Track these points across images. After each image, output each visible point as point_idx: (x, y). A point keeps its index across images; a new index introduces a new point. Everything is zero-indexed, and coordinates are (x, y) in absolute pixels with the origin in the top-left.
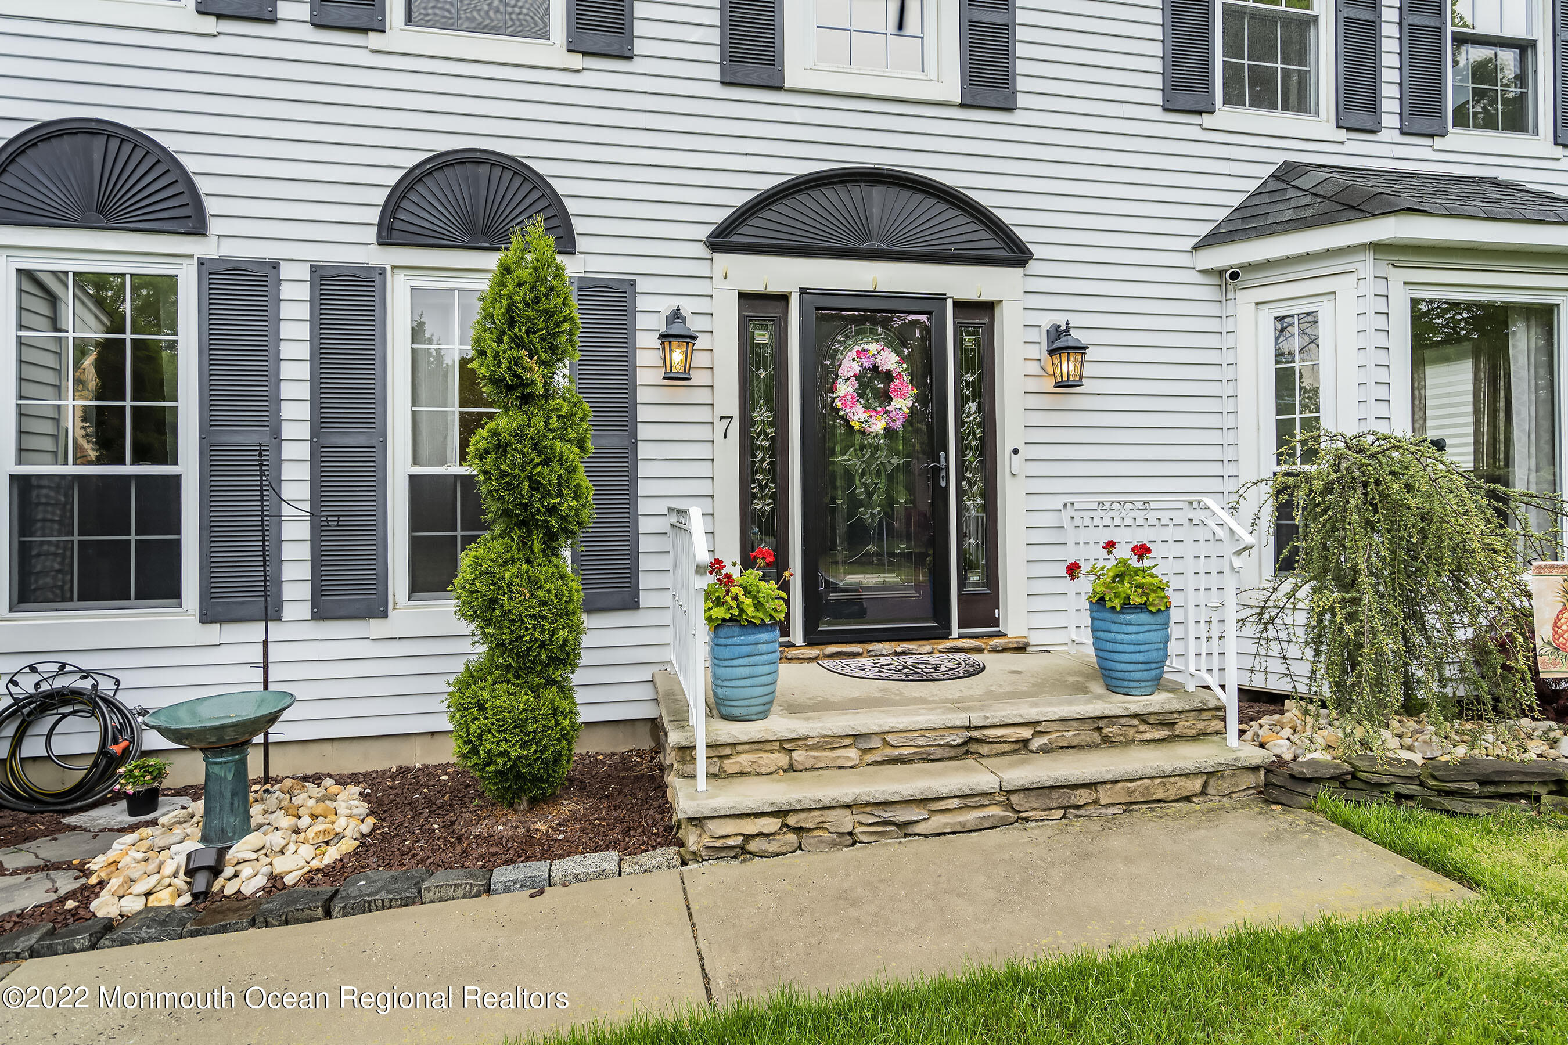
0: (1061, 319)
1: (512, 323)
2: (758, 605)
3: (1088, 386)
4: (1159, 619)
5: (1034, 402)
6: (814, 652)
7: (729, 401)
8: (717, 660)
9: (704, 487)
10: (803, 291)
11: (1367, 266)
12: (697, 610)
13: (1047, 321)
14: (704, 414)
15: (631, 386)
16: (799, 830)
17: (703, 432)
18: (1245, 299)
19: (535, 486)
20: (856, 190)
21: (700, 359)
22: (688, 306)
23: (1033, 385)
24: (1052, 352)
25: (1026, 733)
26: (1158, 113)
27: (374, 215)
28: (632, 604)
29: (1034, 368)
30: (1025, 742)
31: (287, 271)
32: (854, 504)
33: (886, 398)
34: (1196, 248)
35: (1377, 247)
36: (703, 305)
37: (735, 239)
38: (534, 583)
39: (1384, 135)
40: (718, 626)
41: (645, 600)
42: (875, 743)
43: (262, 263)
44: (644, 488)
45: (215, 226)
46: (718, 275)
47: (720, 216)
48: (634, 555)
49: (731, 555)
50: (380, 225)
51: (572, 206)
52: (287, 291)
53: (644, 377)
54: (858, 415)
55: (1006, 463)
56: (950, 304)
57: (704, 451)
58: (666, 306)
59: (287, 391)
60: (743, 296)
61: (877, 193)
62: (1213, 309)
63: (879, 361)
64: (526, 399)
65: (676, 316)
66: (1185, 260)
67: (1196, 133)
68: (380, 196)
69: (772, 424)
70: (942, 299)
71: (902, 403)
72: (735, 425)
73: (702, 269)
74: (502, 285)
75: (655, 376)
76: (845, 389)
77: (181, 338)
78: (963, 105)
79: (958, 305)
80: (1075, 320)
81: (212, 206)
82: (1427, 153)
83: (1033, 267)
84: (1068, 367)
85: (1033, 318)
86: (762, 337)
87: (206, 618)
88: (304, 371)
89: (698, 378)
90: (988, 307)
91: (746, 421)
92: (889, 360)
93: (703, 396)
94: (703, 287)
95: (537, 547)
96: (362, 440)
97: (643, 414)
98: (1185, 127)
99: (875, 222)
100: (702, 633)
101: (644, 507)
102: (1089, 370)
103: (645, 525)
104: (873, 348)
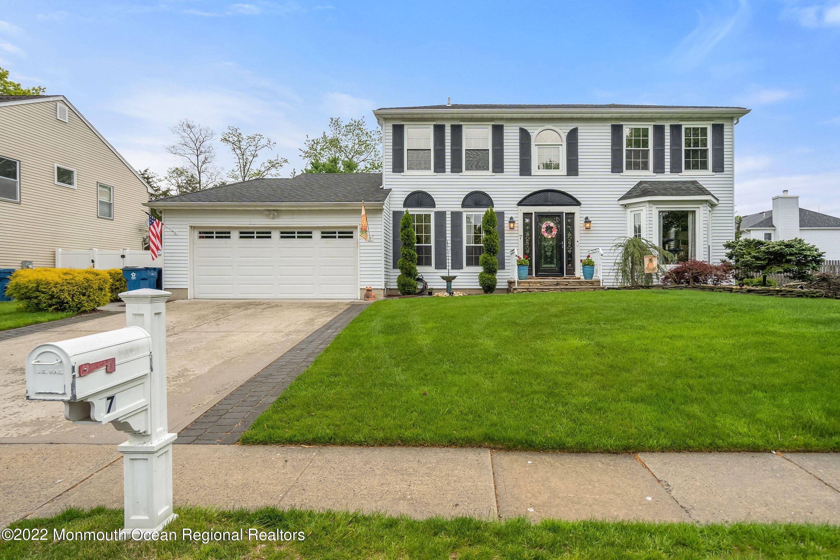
0: (587, 216)
1: (488, 222)
2: (525, 263)
3: (592, 229)
4: (592, 267)
5: (582, 232)
6: (537, 278)
7: (521, 233)
8: (518, 270)
9: (516, 245)
10: (535, 212)
11: (647, 205)
12: (516, 263)
13: (585, 216)
14: (516, 235)
15: (504, 230)
16: (530, 291)
17: (516, 238)
18: (629, 210)
19: (492, 245)
20: (545, 193)
21: (516, 225)
22: (513, 216)
23: (582, 229)
24: (585, 222)
25: (567, 283)
26: (610, 173)
27: (461, 203)
28: (504, 268)
29: (582, 225)
30: (567, 284)
31: (447, 213)
32: (545, 252)
33: (551, 232)
34: (618, 200)
35: (649, 202)
36: (516, 216)
37: (522, 204)
38: (492, 260)
39: (666, 173)
40: (519, 265)
41: (506, 268)
42: (542, 283)
43: (444, 212)
44: (506, 248)
45: (437, 206)
46: (519, 210)
47: (520, 199)
48: (504, 260)
49: (522, 256)
50: (462, 204)
51: (493, 199)
52: (447, 216)
53: (505, 229)
54: (546, 235)
55: (576, 244)
56: (564, 214)
57: (516, 242)
58: (510, 216)
59: (447, 232)
60: (523, 213)
61: (550, 193)
62: (623, 212)
63: (550, 225)
64: (490, 233)
65: (511, 218)
66: (617, 203)
67: (619, 177)
68: (462, 200)
69: (529, 237)
70: (563, 213)
71: (555, 232)
72: (522, 237)
73: (516, 209)
74: (486, 217)
75: (508, 228)
76: (543, 230)
77: (431, 224)
78: (567, 175)
79: (566, 213)
80: (589, 216)
81: (436, 203)
82: (678, 176)
83: (582, 206)
84: (588, 225)
85: (582, 216)
86: (527, 221)
87: (436, 268)
88: (450, 229)
89: (515, 229)
90: (573, 214)
91: (524, 236)
92: (552, 224)
93: (516, 232)
94: (516, 212)
95: (492, 255)
96: (459, 240)
97: (505, 235)
98: (617, 175)
99: (549, 199)
100: (517, 267)
101: (506, 251)
102: (592, 225)
103: (506, 255)
104: (549, 222)
